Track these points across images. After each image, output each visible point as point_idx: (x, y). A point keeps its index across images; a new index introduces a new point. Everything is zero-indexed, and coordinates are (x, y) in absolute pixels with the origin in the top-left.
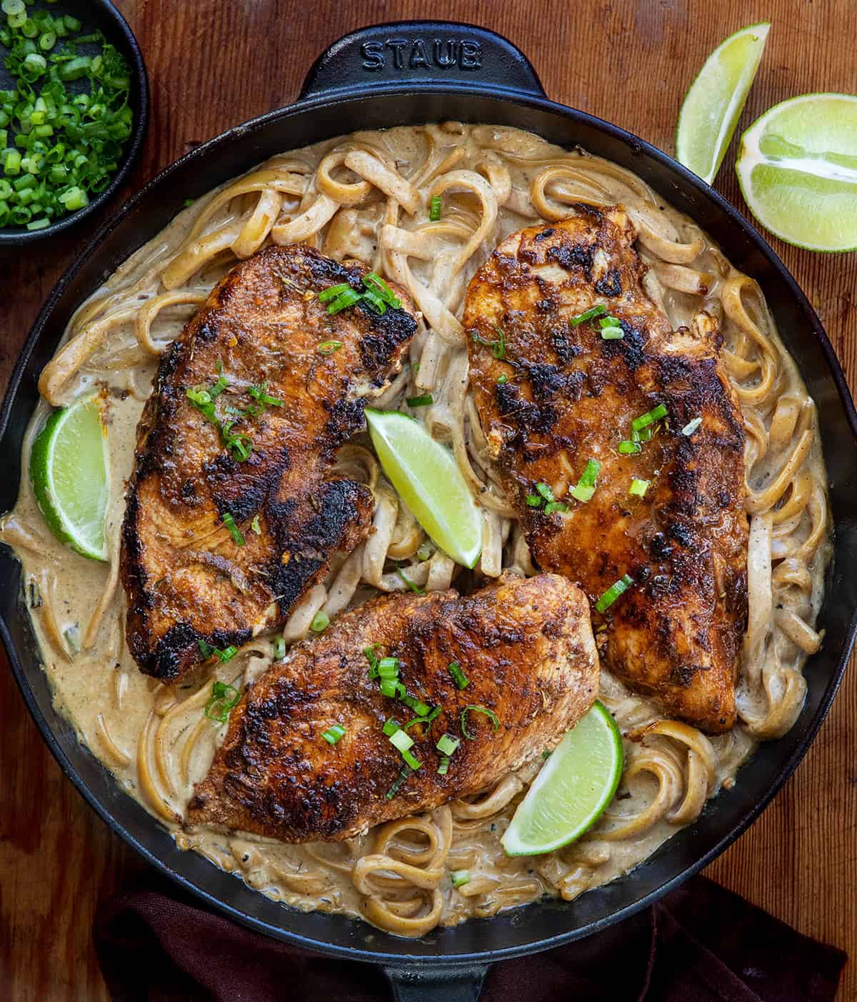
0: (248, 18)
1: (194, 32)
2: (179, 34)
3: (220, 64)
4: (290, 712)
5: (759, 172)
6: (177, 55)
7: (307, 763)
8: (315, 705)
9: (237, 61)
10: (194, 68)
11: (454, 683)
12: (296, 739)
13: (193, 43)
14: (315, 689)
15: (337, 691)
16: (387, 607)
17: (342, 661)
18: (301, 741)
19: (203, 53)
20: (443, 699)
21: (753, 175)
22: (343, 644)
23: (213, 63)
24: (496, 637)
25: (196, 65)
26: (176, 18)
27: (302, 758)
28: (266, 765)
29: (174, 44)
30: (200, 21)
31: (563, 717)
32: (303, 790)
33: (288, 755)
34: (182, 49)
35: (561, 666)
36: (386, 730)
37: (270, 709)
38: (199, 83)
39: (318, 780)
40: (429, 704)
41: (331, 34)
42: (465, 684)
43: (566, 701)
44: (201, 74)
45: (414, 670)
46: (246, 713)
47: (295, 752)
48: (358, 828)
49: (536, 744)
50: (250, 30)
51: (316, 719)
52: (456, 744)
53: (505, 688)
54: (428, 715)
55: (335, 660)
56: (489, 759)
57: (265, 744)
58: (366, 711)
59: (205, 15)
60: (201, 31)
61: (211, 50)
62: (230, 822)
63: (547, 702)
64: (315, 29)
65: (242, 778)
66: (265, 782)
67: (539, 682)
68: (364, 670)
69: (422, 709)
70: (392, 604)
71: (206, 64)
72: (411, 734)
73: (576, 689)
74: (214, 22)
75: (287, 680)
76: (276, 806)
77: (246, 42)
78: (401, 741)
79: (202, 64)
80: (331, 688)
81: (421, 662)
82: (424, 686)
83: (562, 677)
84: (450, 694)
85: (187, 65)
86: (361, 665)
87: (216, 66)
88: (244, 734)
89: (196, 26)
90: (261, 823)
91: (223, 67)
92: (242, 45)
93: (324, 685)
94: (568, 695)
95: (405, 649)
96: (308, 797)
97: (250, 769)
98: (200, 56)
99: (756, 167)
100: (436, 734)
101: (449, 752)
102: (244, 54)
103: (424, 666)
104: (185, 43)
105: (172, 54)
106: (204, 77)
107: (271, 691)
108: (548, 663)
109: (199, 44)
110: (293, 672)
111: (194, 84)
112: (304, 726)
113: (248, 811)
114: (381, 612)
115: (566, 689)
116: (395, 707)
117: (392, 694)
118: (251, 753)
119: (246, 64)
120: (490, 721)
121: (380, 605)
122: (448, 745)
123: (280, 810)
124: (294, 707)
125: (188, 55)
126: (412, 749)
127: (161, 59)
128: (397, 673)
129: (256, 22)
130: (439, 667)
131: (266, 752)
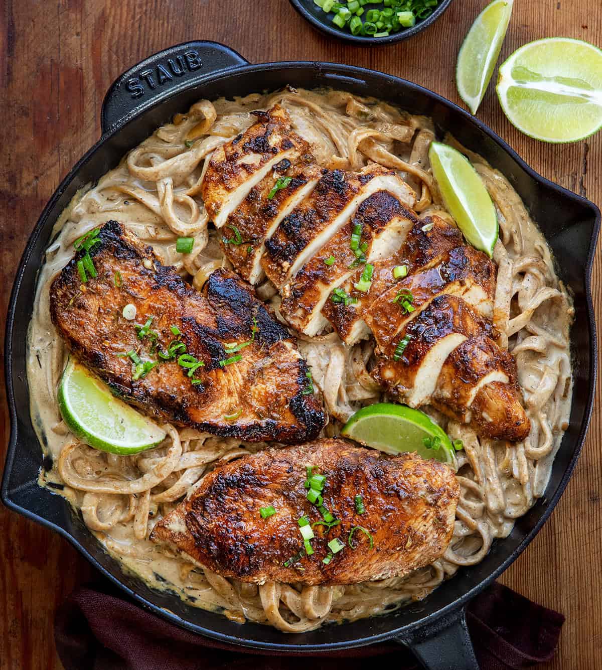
0: (169, 7)
1: (133, 17)
2: (124, 19)
3: (151, 38)
4: (244, 488)
5: (512, 92)
6: (122, 33)
7: (243, 524)
8: (262, 490)
9: (162, 35)
10: (134, 41)
11: (355, 508)
12: (242, 506)
13: (133, 24)
14: (266, 480)
15: (279, 487)
16: (331, 446)
17: (290, 469)
18: (245, 509)
19: (140, 31)
20: (344, 517)
21: (508, 94)
22: (295, 458)
23: (147, 37)
24: (393, 489)
25: (136, 39)
26: (121, 9)
27: (241, 520)
28: (217, 516)
29: (120, 26)
30: (138, 10)
31: (416, 558)
32: (233, 540)
33: (233, 515)
34: (126, 29)
35: (428, 525)
36: (300, 522)
37: (232, 481)
38: (138, 50)
39: (245, 537)
40: (334, 516)
41: (224, 15)
42: (362, 511)
43: (422, 548)
44: (139, 45)
45: (333, 490)
46: (217, 478)
47: (238, 515)
48: (259, 578)
49: (392, 569)
50: (171, 15)
51: (259, 499)
52: (341, 547)
53: (387, 525)
54: (332, 522)
55: (285, 466)
56: (358, 566)
57: (221, 502)
58: (292, 506)
59: (141, 6)
60: (139, 17)
61: (145, 29)
62: (180, 544)
63: (409, 543)
64: (213, 12)
65: (199, 518)
66: (211, 526)
67: (409, 530)
68: (302, 480)
69: (328, 517)
70: (336, 445)
71: (142, 38)
72: (315, 531)
73: (431, 544)
74: (146, 11)
75: (251, 467)
76: (213, 544)
77: (168, 22)
78: (307, 532)
79: (140, 38)
80: (276, 483)
81: (340, 487)
82: (335, 503)
83: (425, 532)
84: (349, 514)
85: (130, 39)
86: (301, 476)
87: (149, 39)
88: (210, 490)
89: (134, 13)
90: (199, 551)
91: (154, 40)
92: (166, 25)
93: (273, 480)
94: (425, 545)
95: (332, 476)
96: (235, 545)
97: (206, 515)
98: (138, 33)
99: (509, 88)
100: (331, 536)
101: (335, 551)
102: (167, 31)
103: (340, 491)
104: (128, 25)
105: (120, 33)
106: (141, 47)
107: (238, 471)
108: (420, 519)
109: (137, 25)
110: (256, 464)
111: (135, 52)
112: (250, 500)
113: (194, 541)
114: (327, 447)
115: (425, 541)
116: (311, 509)
117: (313, 500)
118: (211, 505)
119: (168, 37)
120: (368, 541)
121: (328, 444)
122: (335, 546)
123: (214, 547)
124: (248, 486)
125: (130, 32)
126: (311, 540)
127: (112, 37)
128: (322, 489)
129: (174, 9)
130: (350, 494)
131: (220, 506)
